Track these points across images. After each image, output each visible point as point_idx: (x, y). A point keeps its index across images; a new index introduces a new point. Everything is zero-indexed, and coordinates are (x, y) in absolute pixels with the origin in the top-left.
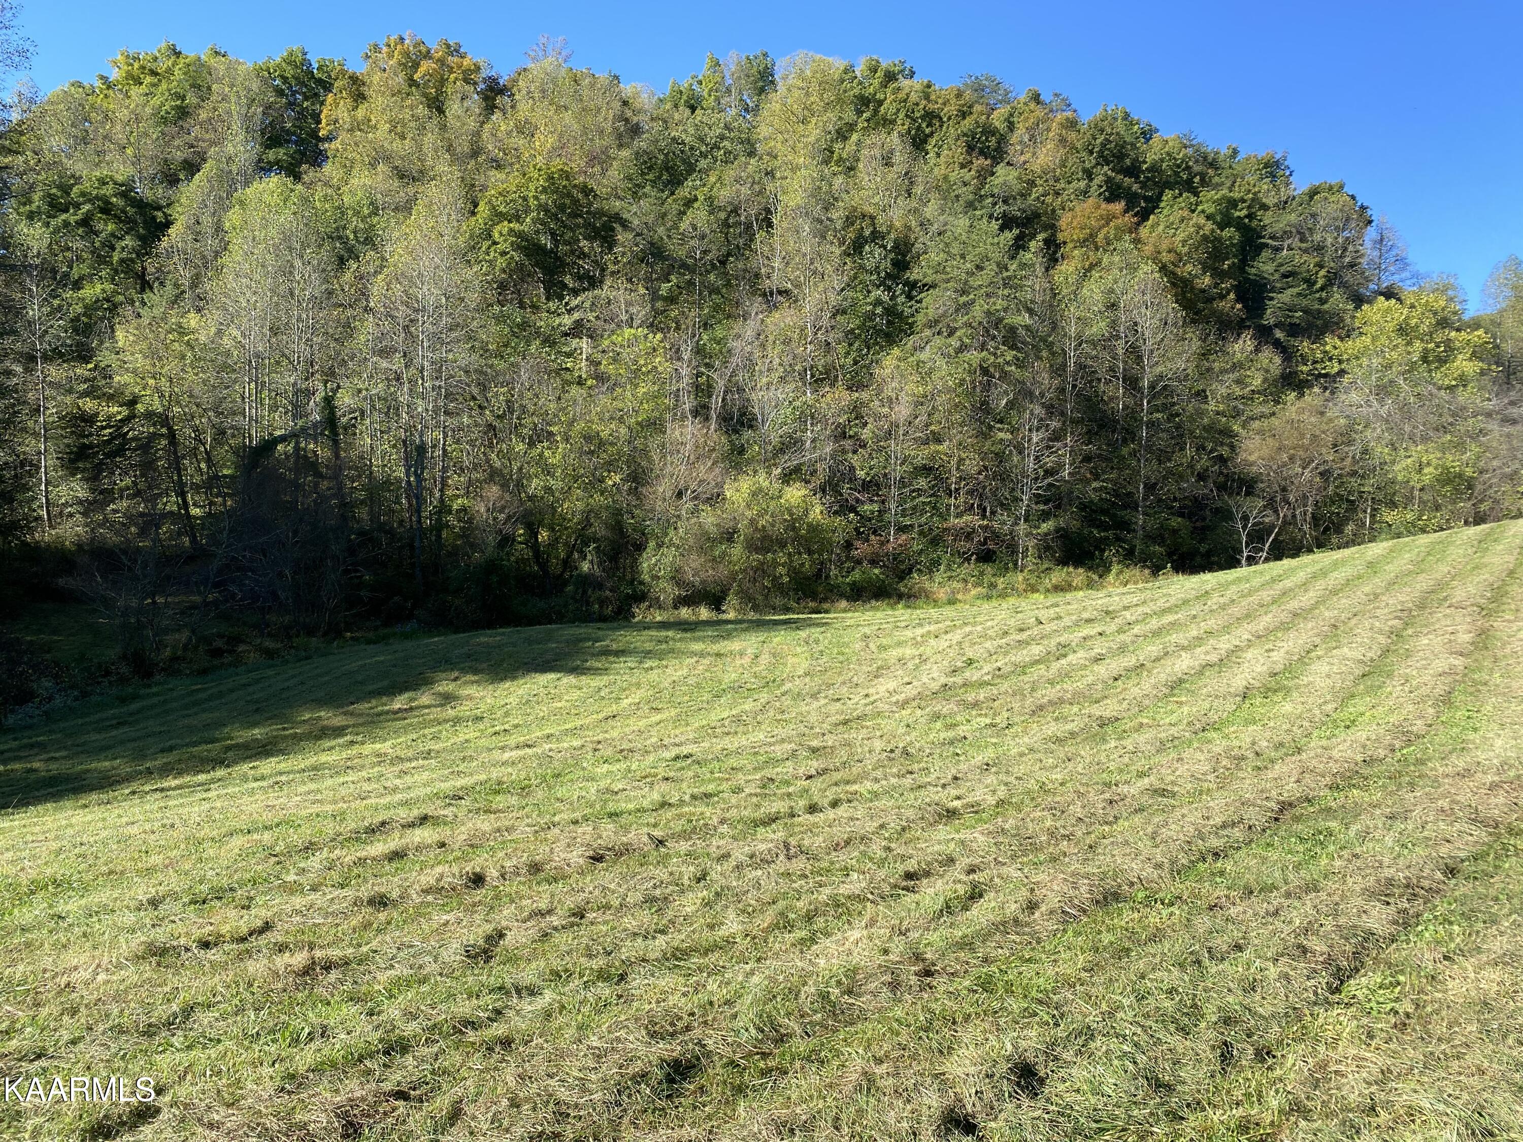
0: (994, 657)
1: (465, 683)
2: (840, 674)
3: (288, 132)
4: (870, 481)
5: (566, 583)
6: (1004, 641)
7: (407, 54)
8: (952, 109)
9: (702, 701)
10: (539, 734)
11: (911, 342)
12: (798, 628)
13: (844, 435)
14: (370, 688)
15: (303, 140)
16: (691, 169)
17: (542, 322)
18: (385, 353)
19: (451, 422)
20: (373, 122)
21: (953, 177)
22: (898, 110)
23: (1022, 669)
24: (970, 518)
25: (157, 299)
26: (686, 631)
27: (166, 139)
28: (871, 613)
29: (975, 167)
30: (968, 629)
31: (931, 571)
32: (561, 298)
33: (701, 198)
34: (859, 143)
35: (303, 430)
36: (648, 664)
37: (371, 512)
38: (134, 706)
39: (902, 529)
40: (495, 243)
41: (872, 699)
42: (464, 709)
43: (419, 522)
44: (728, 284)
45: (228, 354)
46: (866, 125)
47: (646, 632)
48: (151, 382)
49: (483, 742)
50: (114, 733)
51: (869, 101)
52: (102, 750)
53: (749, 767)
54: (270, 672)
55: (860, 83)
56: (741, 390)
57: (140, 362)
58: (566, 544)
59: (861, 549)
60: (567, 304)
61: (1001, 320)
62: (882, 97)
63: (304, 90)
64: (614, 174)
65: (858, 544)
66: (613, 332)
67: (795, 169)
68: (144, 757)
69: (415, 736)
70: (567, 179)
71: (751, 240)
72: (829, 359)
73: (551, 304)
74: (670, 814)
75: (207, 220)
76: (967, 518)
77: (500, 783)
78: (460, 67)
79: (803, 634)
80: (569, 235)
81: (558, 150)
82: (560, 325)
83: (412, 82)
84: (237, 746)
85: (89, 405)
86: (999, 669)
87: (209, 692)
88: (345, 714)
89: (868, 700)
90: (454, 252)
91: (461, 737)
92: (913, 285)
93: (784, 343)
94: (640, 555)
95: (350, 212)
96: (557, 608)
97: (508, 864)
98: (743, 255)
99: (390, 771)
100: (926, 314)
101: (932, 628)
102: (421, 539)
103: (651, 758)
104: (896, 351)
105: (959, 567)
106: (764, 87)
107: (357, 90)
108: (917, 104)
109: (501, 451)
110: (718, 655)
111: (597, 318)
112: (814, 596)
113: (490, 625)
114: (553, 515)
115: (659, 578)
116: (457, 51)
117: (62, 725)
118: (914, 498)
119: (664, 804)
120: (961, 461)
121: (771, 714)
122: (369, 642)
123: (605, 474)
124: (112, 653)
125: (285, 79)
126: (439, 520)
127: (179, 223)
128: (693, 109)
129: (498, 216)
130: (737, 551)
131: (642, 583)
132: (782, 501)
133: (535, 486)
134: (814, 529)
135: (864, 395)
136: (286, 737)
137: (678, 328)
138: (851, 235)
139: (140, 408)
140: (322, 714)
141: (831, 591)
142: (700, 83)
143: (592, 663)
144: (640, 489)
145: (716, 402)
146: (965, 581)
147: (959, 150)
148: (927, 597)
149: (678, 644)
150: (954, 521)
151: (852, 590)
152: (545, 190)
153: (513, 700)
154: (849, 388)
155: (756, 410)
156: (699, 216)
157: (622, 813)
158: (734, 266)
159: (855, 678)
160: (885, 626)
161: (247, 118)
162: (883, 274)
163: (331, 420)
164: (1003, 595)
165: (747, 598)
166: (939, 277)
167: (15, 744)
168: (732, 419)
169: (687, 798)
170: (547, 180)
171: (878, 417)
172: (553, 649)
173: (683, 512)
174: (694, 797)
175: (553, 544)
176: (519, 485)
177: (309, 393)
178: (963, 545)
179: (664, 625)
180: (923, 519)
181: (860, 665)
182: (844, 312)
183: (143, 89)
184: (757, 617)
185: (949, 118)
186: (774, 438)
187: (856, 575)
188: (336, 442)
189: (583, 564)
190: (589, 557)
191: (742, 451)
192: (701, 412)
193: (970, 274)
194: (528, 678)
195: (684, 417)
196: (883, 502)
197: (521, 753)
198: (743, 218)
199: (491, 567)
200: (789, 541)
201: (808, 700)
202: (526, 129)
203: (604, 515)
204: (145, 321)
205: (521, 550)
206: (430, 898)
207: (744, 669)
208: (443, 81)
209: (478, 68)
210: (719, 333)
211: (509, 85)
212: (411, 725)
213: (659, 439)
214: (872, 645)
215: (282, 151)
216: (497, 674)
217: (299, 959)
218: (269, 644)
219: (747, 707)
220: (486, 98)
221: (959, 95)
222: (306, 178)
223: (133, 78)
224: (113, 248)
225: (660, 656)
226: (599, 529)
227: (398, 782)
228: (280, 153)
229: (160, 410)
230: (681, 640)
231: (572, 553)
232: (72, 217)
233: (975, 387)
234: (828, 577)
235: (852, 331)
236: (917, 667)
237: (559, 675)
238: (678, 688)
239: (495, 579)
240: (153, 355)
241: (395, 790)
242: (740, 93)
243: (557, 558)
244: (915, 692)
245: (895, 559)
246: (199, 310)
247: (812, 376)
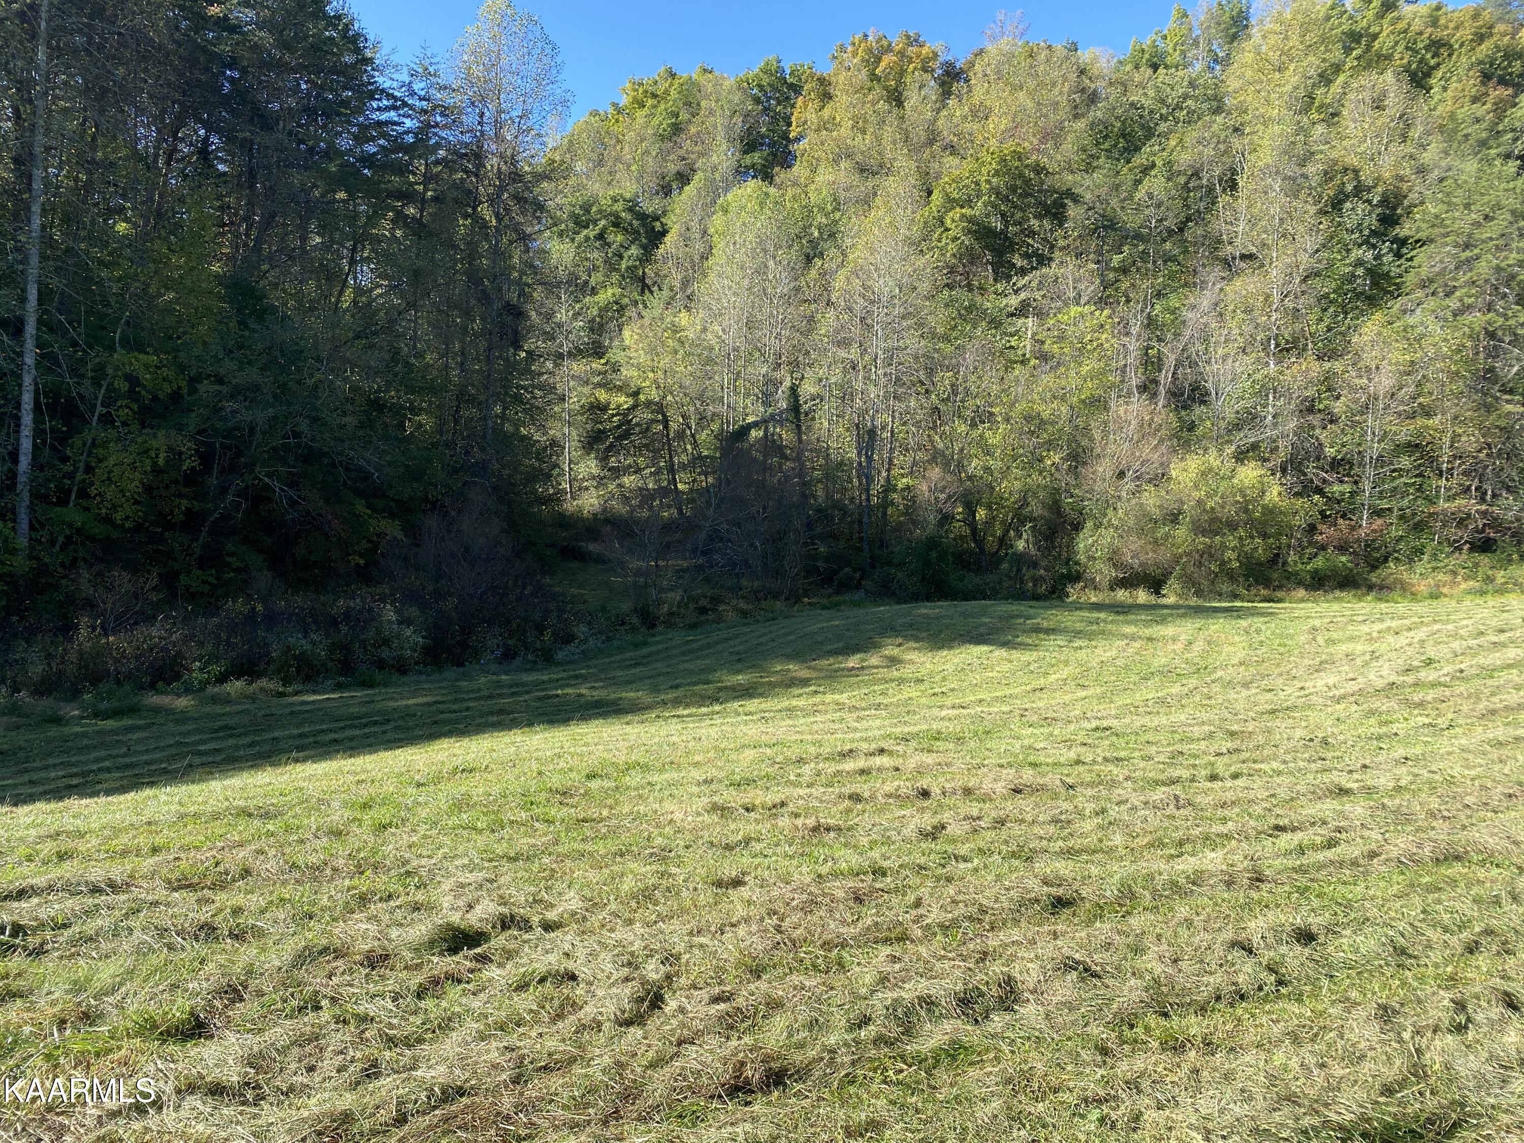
0: (1460, 658)
1: (908, 649)
2: (1278, 665)
3: (762, 137)
4: (1342, 460)
5: (1001, 560)
6: (1475, 642)
7: (869, 51)
8: (1466, 33)
9: (1129, 682)
10: (973, 698)
11: (1398, 305)
12: (1239, 617)
13: (1311, 410)
14: (828, 648)
15: (775, 142)
16: (1150, 133)
17: (989, 303)
18: (844, 343)
19: (900, 406)
20: (838, 119)
21: (1461, 114)
22: (1397, 43)
23: (1490, 672)
24: (1464, 502)
25: (656, 301)
26: (1118, 613)
27: (663, 155)
28: (1325, 605)
29: (1491, 99)
30: (1436, 627)
31: (1411, 561)
32: (1008, 278)
33: (1159, 163)
34: (1346, 85)
35: (772, 416)
36: (1078, 643)
37: (826, 488)
38: (645, 651)
39: (1378, 513)
40: (947, 230)
41: (1307, 692)
42: (907, 671)
43: (868, 500)
44: (1186, 251)
45: (712, 349)
46: (1356, 63)
47: (1078, 613)
48: (651, 375)
49: (923, 701)
50: (633, 671)
51: (1361, 36)
52: (628, 683)
53: (1165, 743)
54: (746, 629)
55: (1351, 17)
56: (1193, 364)
57: (643, 358)
58: (1003, 522)
59: (1326, 533)
60: (1014, 284)
61: (1513, 277)
62: (1377, 29)
63: (778, 95)
64: (1069, 148)
65: (1322, 527)
66: (1059, 310)
67: (1266, 122)
68: (659, 691)
69: (866, 691)
70: (1020, 159)
71: (1214, 203)
72: (1298, 326)
73: (999, 286)
74: (1081, 768)
75: (695, 225)
76: (1460, 502)
77: (939, 733)
78: (918, 56)
79: (1244, 623)
80: (1018, 215)
81: (1011, 132)
82: (1007, 305)
83: (873, 77)
84: (726, 688)
85: (602, 396)
86: (1462, 671)
87: (700, 643)
88: (809, 668)
89: (1303, 693)
90: (909, 242)
91: (906, 695)
92: (1402, 242)
93: (1244, 312)
94: (1077, 535)
95: (815, 210)
96: (992, 584)
97: (947, 786)
98: (1204, 219)
99: (850, 717)
100: (1418, 274)
101: (1394, 624)
102: (869, 516)
103: (1072, 727)
104: (1378, 316)
105: (1447, 556)
106: (1237, 33)
107: (824, 90)
108: (1421, 33)
109: (944, 432)
110: (1150, 639)
111: (1044, 296)
112: (1267, 583)
113: (928, 598)
114: (991, 494)
115: (1095, 559)
116: (916, 41)
117: (595, 662)
118: (1394, 478)
119: (1078, 762)
120: (1455, 437)
121: (1197, 699)
122: (824, 608)
123: (1044, 454)
124: (626, 607)
125: (760, 87)
126: (885, 498)
127: (673, 231)
128: (1155, 67)
129: (951, 203)
130: (1181, 532)
131: (1077, 563)
132: (1235, 481)
133: (974, 466)
134: (1270, 511)
135: (1338, 366)
136: (763, 684)
137: (1128, 301)
138: (1330, 192)
139: (642, 397)
140: (791, 667)
141: (1288, 579)
142: (1165, 37)
143: (1022, 639)
144: (1080, 469)
145: (1165, 378)
146: (1454, 573)
147: (1472, 82)
148: (1404, 589)
149: (1109, 626)
150: (1442, 505)
151: (1313, 578)
152: (997, 173)
153: (949, 667)
154: (1319, 358)
155: (1209, 385)
156: (1156, 184)
157: (1041, 764)
158: (1194, 232)
159: (1294, 671)
160: (1339, 619)
161: (729, 129)
162: (1366, 232)
163: (795, 407)
164: (1501, 591)
165: (1191, 583)
166: (1437, 231)
167: (564, 675)
168: (1183, 394)
169: (1100, 759)
170: (999, 163)
171: (1353, 389)
172: (986, 624)
173: (1124, 494)
174: (1106, 759)
175: (990, 522)
176: (960, 466)
177: (777, 384)
178: (1453, 532)
179: (1097, 607)
180: (1405, 502)
181: (1302, 657)
182: (1318, 274)
183: (645, 111)
184: (1200, 602)
185: (1462, 45)
186: (1230, 415)
187: (1319, 562)
188: (799, 427)
189: (1018, 543)
190: (1025, 536)
191: (1192, 427)
192: (1148, 388)
193: (1477, 224)
194: (963, 649)
195: (1130, 394)
196: (1356, 483)
197: (956, 712)
198: (1204, 182)
199: (932, 543)
200: (1241, 524)
201: (1238, 689)
202: (981, 114)
203: (1041, 494)
204: (647, 321)
205: (959, 528)
206: (891, 800)
207: (1176, 654)
208: (902, 73)
209: (936, 55)
210: (1174, 302)
211: (965, 67)
212: (862, 681)
213: (1103, 417)
214: (1319, 638)
215: (757, 155)
216: (936, 643)
217: (811, 822)
218: (742, 604)
219: (1173, 691)
220: (943, 84)
221: (1476, 16)
222: (777, 180)
223: (638, 103)
224: (621, 257)
225: (1091, 636)
226: (1035, 508)
227: (856, 724)
228: (756, 157)
229: (657, 399)
230: (1112, 622)
231: (1008, 531)
232: (591, 232)
233: (1477, 353)
234: (1285, 563)
235: (1326, 296)
236: (1366, 664)
237: (991, 648)
238: (1105, 668)
239: (934, 554)
240: (652, 351)
241: (856, 730)
242: (1210, 43)
243: (993, 535)
244: (1356, 688)
245: (1367, 546)
246: (688, 309)
247: (1277, 345)
